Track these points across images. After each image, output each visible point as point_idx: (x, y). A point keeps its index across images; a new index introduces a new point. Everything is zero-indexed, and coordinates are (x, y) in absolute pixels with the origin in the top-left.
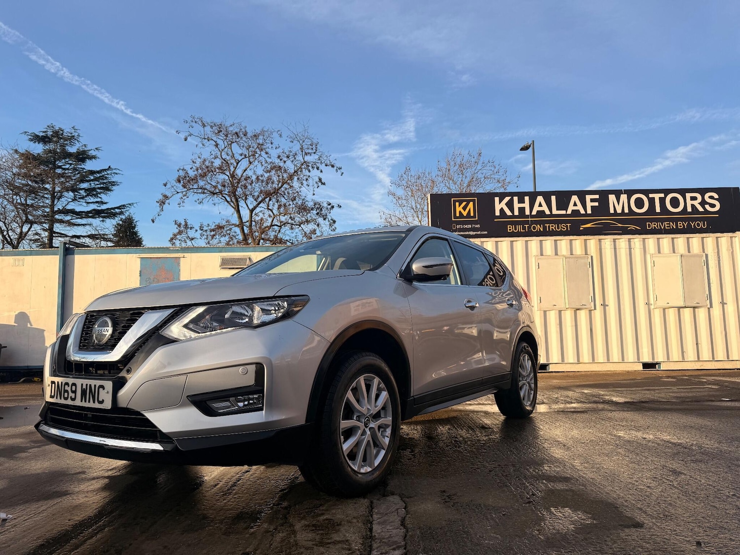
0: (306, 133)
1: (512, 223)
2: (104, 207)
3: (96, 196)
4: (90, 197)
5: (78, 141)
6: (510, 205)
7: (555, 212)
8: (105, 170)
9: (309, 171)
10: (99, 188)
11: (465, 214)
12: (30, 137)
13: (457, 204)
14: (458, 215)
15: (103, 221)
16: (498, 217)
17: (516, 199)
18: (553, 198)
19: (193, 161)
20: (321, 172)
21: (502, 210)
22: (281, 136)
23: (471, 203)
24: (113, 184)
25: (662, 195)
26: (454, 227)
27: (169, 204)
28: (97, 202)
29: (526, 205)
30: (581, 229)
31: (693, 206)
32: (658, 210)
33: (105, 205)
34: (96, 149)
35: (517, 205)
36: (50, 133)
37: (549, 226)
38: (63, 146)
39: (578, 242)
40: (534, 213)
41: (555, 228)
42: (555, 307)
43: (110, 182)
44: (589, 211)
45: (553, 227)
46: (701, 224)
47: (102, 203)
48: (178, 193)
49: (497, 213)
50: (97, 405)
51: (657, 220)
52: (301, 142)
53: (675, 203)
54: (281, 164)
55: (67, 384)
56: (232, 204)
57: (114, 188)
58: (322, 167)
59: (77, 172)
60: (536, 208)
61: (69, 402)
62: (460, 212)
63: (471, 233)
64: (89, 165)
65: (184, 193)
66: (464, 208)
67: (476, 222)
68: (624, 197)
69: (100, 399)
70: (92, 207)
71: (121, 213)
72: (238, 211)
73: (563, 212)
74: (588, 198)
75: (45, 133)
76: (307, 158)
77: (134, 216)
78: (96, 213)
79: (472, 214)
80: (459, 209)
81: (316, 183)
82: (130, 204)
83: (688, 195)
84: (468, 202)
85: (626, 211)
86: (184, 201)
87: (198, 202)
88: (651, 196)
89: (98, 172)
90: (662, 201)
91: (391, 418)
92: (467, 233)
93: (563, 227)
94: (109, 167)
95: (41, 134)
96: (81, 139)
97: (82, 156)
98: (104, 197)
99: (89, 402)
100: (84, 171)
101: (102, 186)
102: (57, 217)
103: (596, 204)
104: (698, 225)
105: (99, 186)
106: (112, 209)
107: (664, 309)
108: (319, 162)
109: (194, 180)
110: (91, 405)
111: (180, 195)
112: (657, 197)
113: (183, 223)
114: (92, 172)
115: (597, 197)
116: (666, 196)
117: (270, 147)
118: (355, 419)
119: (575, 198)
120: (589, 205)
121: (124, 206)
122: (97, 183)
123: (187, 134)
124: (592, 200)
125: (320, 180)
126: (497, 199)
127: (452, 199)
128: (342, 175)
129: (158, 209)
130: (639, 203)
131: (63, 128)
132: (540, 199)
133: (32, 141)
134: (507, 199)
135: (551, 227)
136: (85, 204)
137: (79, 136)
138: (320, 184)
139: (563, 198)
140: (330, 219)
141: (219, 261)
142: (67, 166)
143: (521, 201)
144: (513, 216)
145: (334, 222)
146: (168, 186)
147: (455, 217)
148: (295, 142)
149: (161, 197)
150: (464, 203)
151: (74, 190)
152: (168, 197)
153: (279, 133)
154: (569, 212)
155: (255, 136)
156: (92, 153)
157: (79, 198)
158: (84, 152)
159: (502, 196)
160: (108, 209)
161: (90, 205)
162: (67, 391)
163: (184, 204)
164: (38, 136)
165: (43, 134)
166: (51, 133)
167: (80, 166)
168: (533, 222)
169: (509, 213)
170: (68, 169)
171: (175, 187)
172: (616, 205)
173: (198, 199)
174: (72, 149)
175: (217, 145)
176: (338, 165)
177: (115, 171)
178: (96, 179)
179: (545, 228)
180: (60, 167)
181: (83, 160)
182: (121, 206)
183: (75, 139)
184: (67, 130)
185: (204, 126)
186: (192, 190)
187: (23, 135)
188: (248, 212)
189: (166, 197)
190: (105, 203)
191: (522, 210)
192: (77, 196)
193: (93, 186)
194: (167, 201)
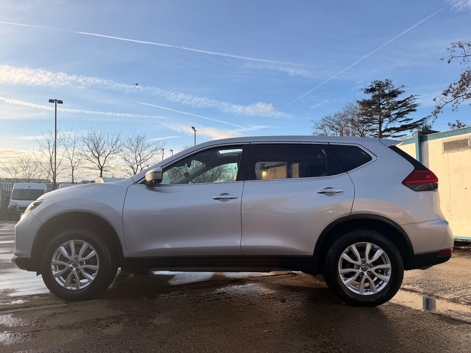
3: (402, 117)
4: (399, 118)
5: (392, 85)
8: (408, 98)
10: (406, 111)
12: (364, 91)
15: (411, 131)
24: (415, 106)
27: (442, 112)
28: (405, 120)
33: (411, 121)
34: (402, 86)
36: (374, 86)
38: (383, 91)
43: (412, 105)
47: (409, 120)
48: (447, 103)
57: (416, 108)
59: (390, 105)
64: (400, 98)
70: (404, 123)
71: (421, 124)
75: (372, 87)
78: (404, 128)
82: (429, 117)
89: (405, 101)
94: (412, 96)
95: (369, 88)
96: (392, 83)
97: (394, 94)
98: (407, 116)
100: (395, 102)
101: (408, 109)
102: (383, 134)
105: (407, 109)
106: (416, 122)
114: (400, 102)
121: (424, 118)
122: (405, 108)
123: (450, 57)
131: (381, 81)
133: (366, 93)
136: (399, 123)
137: (391, 81)
146: (438, 100)
151: (388, 116)
156: (400, 90)
157: (393, 120)
158: (393, 92)
160: (414, 123)
161: (402, 122)
164: (368, 90)
165: (371, 87)
166: (375, 85)
167: (392, 100)
171: (443, 99)
174: (387, 92)
177: (415, 97)
178: (402, 106)
180: (381, 104)
181: (395, 96)
182: (422, 119)
183: (390, 84)
184: (384, 81)
186: (459, 98)
187: (361, 91)
189: (439, 108)
190: (411, 119)
192: (391, 119)
193: (403, 110)
194: (441, 110)
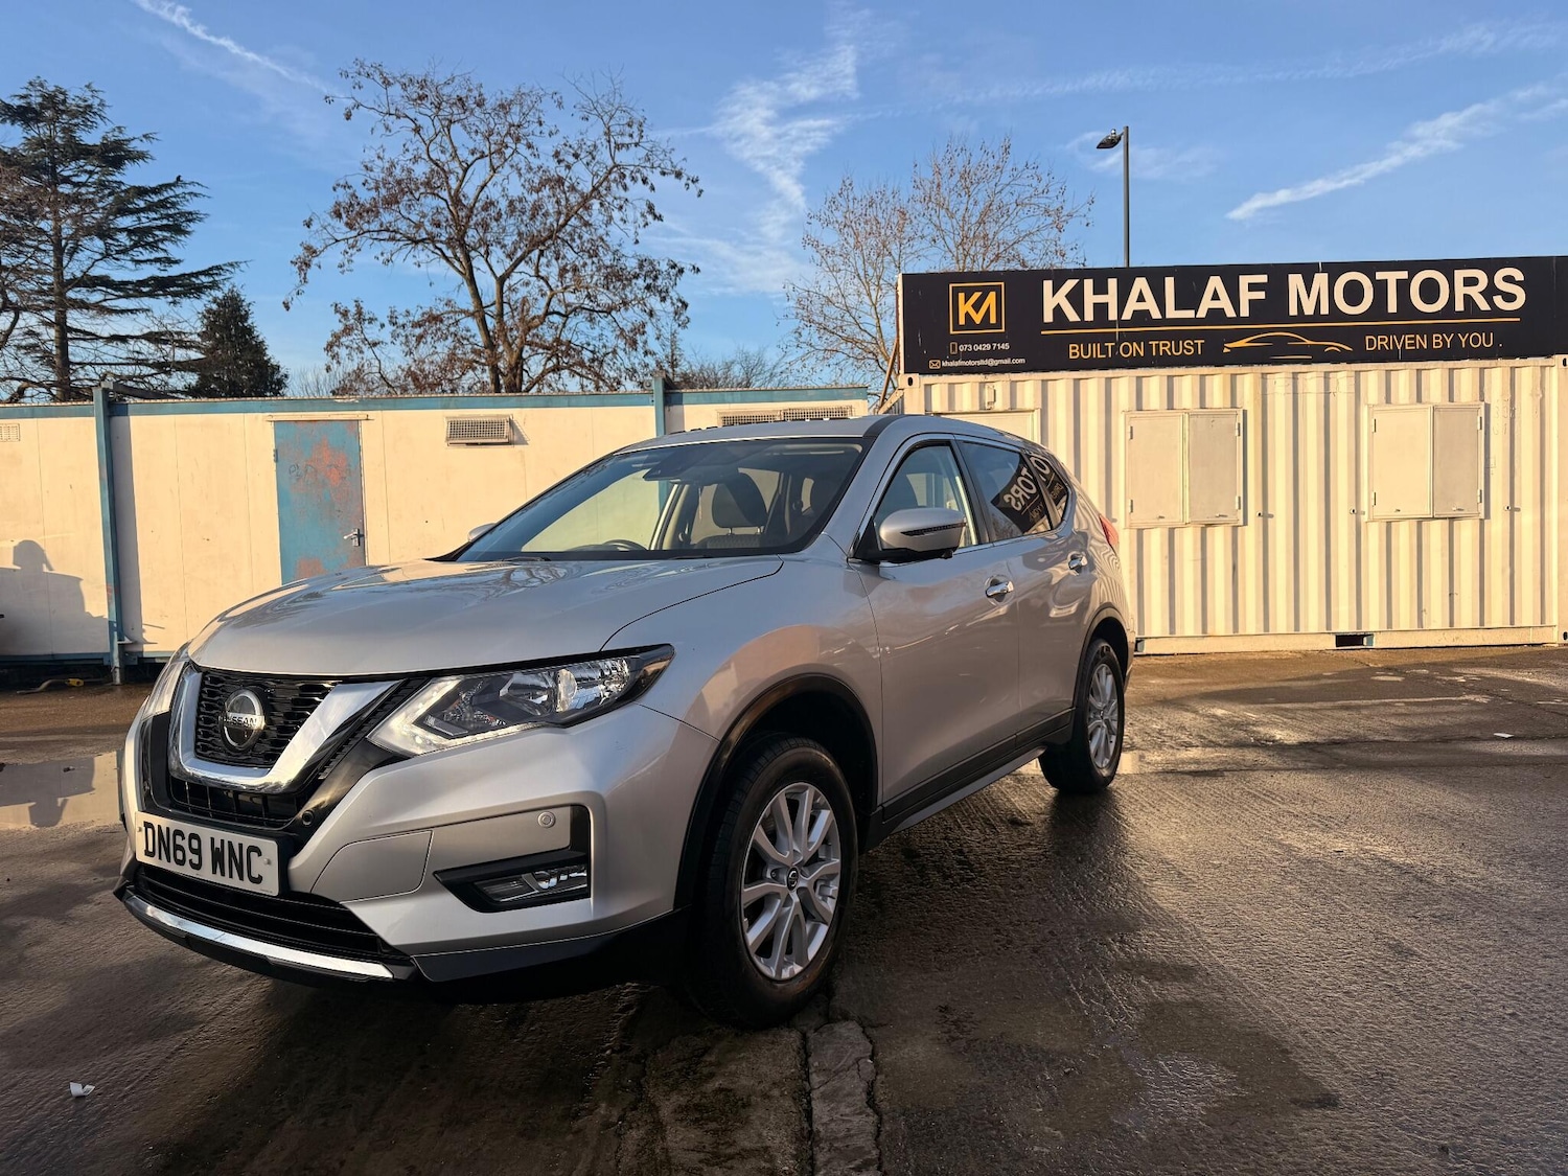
0: (618, 99)
1: (1077, 339)
2: (174, 271)
3: (154, 246)
4: (141, 249)
5: (103, 118)
6: (1076, 298)
7: (1171, 313)
8: (168, 186)
9: (625, 188)
10: (160, 228)
11: (978, 318)
13: (961, 296)
14: (962, 321)
15: (174, 303)
16: (1049, 326)
17: (1089, 284)
18: (1170, 282)
19: (366, 167)
20: (653, 189)
21: (1058, 310)
22: (560, 104)
23: (992, 295)
24: (190, 217)
25: (1404, 275)
26: (954, 349)
27: (320, 267)
28: (157, 260)
29: (1111, 298)
30: (1226, 350)
31: (1468, 298)
32: (1392, 307)
33: (175, 266)
34: (145, 136)
35: (1090, 299)
36: (36, 100)
37: (1158, 346)
38: (67, 130)
39: (1217, 379)
40: (1127, 315)
41: (1170, 349)
42: (1161, 520)
43: (182, 214)
44: (1245, 312)
45: (1165, 347)
46: (1482, 339)
47: (170, 261)
48: (337, 241)
49: (1048, 317)
50: (246, 885)
51: (1387, 331)
52: (606, 118)
53: (1430, 291)
54: (563, 172)
55: (178, 833)
56: (457, 264)
57: (192, 226)
58: (654, 177)
59: (106, 192)
60: (1132, 305)
61: (186, 871)
62: (967, 315)
63: (992, 362)
64: (132, 175)
65: (351, 241)
66: (977, 306)
67: (1000, 338)
68: (1321, 280)
69: (255, 874)
70: (152, 271)
71: (214, 285)
72: (472, 281)
73: (1190, 314)
74: (1245, 281)
75: (25, 100)
76: (622, 157)
77: (242, 292)
78: (159, 286)
79: (993, 320)
80: (965, 308)
81: (643, 215)
82: (231, 265)
83: (1460, 275)
84: (985, 292)
85: (1325, 310)
86: (353, 258)
87: (381, 258)
88: (1380, 276)
89: (156, 191)
90: (1403, 286)
91: (838, 861)
92: (981, 362)
93: (1187, 347)
94: (178, 178)
95: (16, 102)
96: (107, 112)
97: (114, 154)
98: (172, 249)
99: (231, 876)
100: (123, 188)
101: (165, 222)
102: (71, 294)
103: (1261, 295)
104: (1476, 340)
105: (159, 223)
106: (196, 275)
107: (1389, 523)
108: (648, 164)
109: (372, 211)
110: (234, 882)
111: (343, 246)
112: (1391, 278)
113: (353, 310)
114: (142, 192)
115: (1263, 279)
116: (1411, 277)
117: (537, 133)
118: (769, 876)
119: (1215, 283)
120: (1246, 296)
121: (218, 268)
122: (154, 215)
123: (350, 103)
124: (1253, 287)
125: (651, 208)
126: (1048, 285)
127: (951, 286)
128: (699, 196)
129: (297, 279)
130: (1353, 293)
131: (64, 87)
132: (1141, 284)
134: (1070, 284)
135: (1161, 348)
136: (131, 265)
137: (102, 104)
138: (650, 218)
139: (1191, 281)
140: (675, 297)
141: (443, 430)
142: (83, 178)
143: (1100, 289)
144: (1083, 324)
145: (685, 305)
146: (315, 226)
147: (957, 327)
148: (593, 118)
149: (300, 252)
150: (977, 295)
151: (104, 232)
152: (315, 252)
153: (555, 97)
154: (1202, 313)
155: (502, 106)
156: (137, 146)
157: (118, 252)
158: (118, 145)
159: (1059, 278)
160: (183, 275)
161: (143, 265)
162: (181, 848)
163: (352, 266)
164: (9, 107)
165: (22, 102)
166: (40, 100)
167: (111, 178)
168: (1123, 337)
169: (1072, 316)
170: (84, 184)
171: (329, 229)
172: (1303, 297)
173: (382, 254)
174: (91, 138)
175: (417, 130)
176: (689, 172)
177: (191, 188)
178: (150, 208)
179: (1148, 348)
180: (67, 180)
181: (117, 163)
182: (211, 269)
183: (95, 113)
184: (75, 94)
185: (387, 83)
186: (367, 235)
188: (493, 282)
189: (312, 251)
190: (176, 262)
191: (1101, 309)
192: (112, 248)
193: (145, 223)
194: (315, 261)
